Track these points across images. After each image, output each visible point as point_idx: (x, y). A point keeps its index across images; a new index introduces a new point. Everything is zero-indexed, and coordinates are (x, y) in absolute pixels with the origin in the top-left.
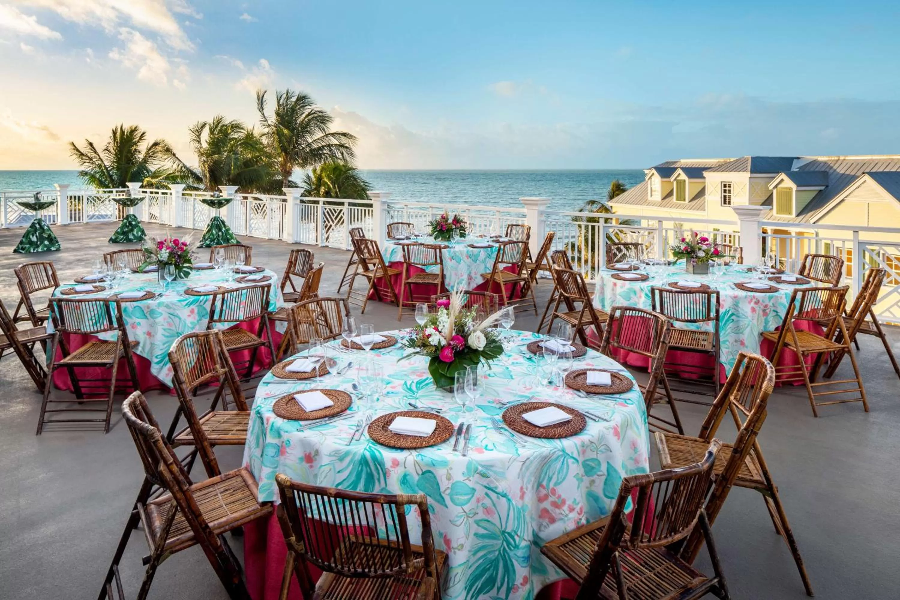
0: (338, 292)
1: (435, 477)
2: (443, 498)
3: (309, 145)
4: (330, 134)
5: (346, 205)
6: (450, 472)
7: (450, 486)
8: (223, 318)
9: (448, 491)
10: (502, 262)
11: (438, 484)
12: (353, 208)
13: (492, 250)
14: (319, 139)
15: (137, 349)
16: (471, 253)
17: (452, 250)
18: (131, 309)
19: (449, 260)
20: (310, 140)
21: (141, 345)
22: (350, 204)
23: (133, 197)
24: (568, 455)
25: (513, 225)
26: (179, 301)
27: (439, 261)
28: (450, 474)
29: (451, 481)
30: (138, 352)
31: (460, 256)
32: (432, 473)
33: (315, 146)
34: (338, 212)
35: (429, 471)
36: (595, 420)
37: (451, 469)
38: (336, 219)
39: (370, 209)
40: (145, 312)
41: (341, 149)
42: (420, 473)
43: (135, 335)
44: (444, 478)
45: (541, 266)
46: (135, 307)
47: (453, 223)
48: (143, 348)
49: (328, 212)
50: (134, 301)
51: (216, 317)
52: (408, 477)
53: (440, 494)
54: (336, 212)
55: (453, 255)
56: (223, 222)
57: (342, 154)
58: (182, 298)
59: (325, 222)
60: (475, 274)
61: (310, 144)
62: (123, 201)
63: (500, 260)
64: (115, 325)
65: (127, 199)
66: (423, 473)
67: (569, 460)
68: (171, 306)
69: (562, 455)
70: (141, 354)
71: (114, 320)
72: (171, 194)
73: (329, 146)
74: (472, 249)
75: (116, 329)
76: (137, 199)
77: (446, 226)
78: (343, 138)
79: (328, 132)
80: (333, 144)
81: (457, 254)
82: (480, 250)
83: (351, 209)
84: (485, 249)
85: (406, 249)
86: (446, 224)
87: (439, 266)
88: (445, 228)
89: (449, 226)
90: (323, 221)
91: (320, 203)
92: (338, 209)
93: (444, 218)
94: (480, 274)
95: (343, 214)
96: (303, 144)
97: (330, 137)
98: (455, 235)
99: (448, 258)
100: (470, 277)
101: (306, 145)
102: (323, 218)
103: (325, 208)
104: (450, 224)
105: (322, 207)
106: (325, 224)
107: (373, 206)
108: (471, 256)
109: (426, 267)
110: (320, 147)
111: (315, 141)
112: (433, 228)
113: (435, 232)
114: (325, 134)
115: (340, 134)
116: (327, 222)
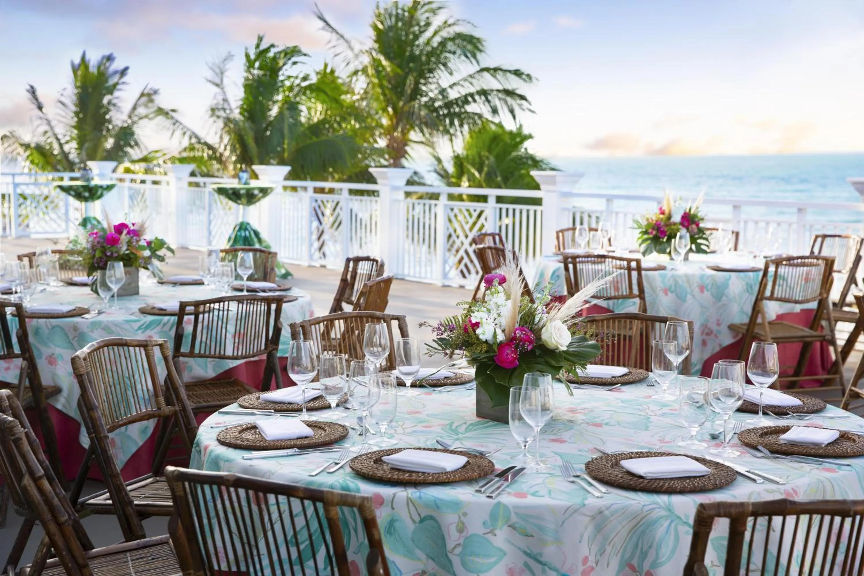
1: (440, 527)
2: (450, 561)
3: (443, 91)
4: (487, 70)
5: (492, 201)
6: (463, 518)
7: (461, 541)
8: (197, 351)
9: (458, 550)
10: (772, 298)
11: (443, 539)
12: (504, 206)
14: (463, 80)
15: (57, 401)
16: (708, 281)
17: (671, 274)
18: (47, 331)
20: (445, 84)
21: (65, 393)
22: (500, 200)
23: (93, 183)
24: (679, 518)
26: (128, 322)
27: (636, 291)
28: (463, 524)
29: (464, 534)
30: (59, 406)
31: (686, 285)
32: (436, 521)
33: (453, 94)
34: (475, 215)
35: (431, 518)
36: (754, 481)
37: (465, 514)
38: (471, 229)
39: (538, 208)
40: (71, 337)
41: (510, 100)
42: (417, 519)
43: (54, 375)
44: (453, 530)
46: (53, 328)
47: (682, 224)
48: (68, 400)
49: (456, 215)
50: (52, 317)
51: (185, 348)
52: (397, 524)
53: (447, 556)
54: (471, 215)
55: (672, 282)
56: (257, 234)
58: (133, 318)
59: (450, 236)
60: (719, 324)
62: (75, 191)
63: (768, 293)
64: (17, 350)
65: (82, 186)
66: (422, 521)
67: (680, 527)
68: (113, 328)
69: (667, 517)
70: (65, 411)
71: (14, 340)
72: (168, 183)
73: (484, 93)
74: (714, 272)
75: (17, 356)
76: (101, 187)
77: (666, 229)
78: (512, 77)
79: (484, 65)
80: (492, 91)
81: (680, 281)
82: (730, 276)
83: (501, 209)
84: (741, 274)
85: (571, 266)
86: (666, 225)
87: (637, 300)
88: (663, 233)
89: (673, 229)
90: (448, 234)
91: (441, 198)
92: (475, 211)
93: (663, 213)
94: (728, 324)
95: (486, 219)
96: (431, 91)
97: (486, 74)
98: (680, 247)
99: (659, 289)
100: (706, 330)
101: (436, 92)
102: (448, 229)
103: (452, 207)
104: (675, 224)
105: (445, 206)
106: (451, 241)
107: (544, 202)
108: (709, 287)
109: (611, 302)
110: (466, 96)
111: (454, 84)
112: (640, 233)
113: (644, 241)
114: (478, 68)
115: (506, 71)
116: (454, 237)
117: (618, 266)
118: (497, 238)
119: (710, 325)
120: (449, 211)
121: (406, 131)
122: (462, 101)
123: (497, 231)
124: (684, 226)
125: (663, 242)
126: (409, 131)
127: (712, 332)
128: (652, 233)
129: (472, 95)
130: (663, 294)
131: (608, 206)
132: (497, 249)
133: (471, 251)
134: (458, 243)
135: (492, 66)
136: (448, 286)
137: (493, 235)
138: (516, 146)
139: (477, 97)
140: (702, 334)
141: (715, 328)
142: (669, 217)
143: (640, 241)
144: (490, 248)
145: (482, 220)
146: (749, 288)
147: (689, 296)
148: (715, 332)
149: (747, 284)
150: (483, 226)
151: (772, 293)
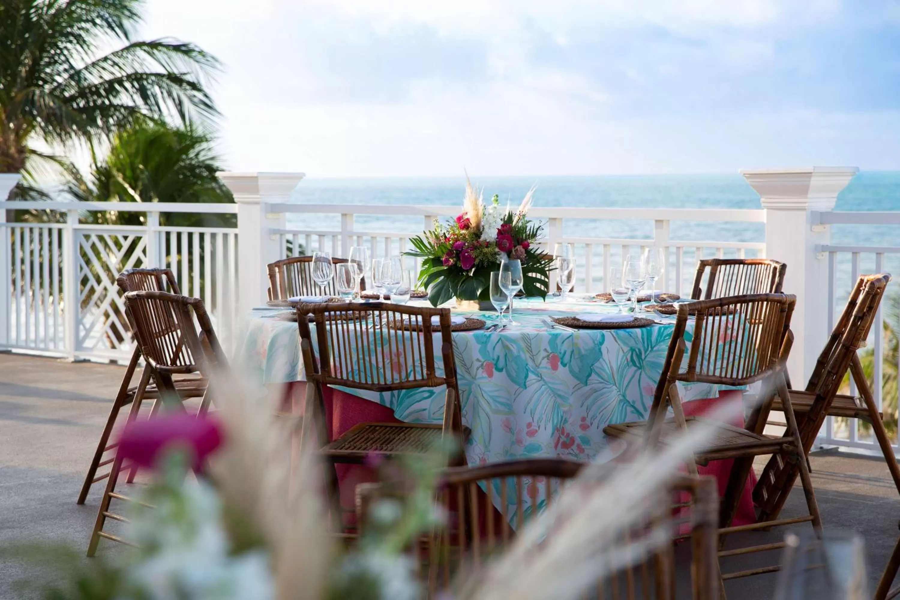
0: (82, 500)
3: (76, 76)
4: (140, 45)
5: (153, 221)
10: (688, 378)
12: (173, 230)
13: (650, 334)
14: (105, 59)
16: (565, 347)
17: (495, 335)
19: (481, 373)
20: (79, 65)
22: (166, 219)
25: (717, 263)
27: (440, 372)
31: (525, 356)
33: (93, 79)
34: (126, 245)
38: (120, 267)
39: (230, 231)
41: (176, 89)
45: (835, 403)
47: (499, 243)
49: (94, 247)
54: (119, 246)
55: (499, 351)
57: (180, 105)
59: (85, 280)
60: (584, 427)
61: (78, 72)
63: (683, 368)
73: (137, 78)
74: (570, 330)
77: (473, 254)
78: (177, 57)
79: (135, 38)
80: (148, 75)
81: (514, 349)
82: (603, 336)
83: (168, 234)
84: (621, 332)
85: (312, 326)
86: (474, 248)
87: (442, 391)
88: (469, 261)
89: (485, 254)
90: (81, 276)
91: (69, 219)
92: (126, 238)
93: (466, 226)
94: (603, 426)
95: (144, 251)
96: (59, 74)
97: (140, 52)
98: (506, 287)
99: (477, 364)
100: (563, 439)
101: (66, 76)
102: (81, 268)
103: (87, 233)
104: (488, 244)
105: (75, 230)
106: (88, 287)
107: (240, 221)
108: (567, 359)
109: (387, 395)
110: (111, 83)
111: (94, 64)
112: (425, 263)
113: (432, 277)
114: (127, 44)
115: (167, 46)
116: (92, 281)
117: (399, 324)
118: (164, 277)
119: (568, 428)
120: (83, 240)
121: (21, 132)
122: (105, 90)
123: (164, 267)
124: (502, 248)
125: (468, 276)
126: (27, 132)
127: (573, 441)
128: (447, 261)
129: (120, 81)
130: (485, 375)
131: (344, 225)
132: (164, 299)
133: (121, 303)
134: (99, 289)
135: (148, 40)
136: (85, 361)
137: (156, 273)
138: (186, 150)
139: (127, 85)
140: (556, 446)
141: (577, 433)
142: (478, 233)
143: (425, 278)
144: (151, 296)
145: (138, 253)
146: (635, 358)
147: (531, 376)
148: (578, 441)
149: (632, 350)
150: (139, 262)
151: (692, 367)
